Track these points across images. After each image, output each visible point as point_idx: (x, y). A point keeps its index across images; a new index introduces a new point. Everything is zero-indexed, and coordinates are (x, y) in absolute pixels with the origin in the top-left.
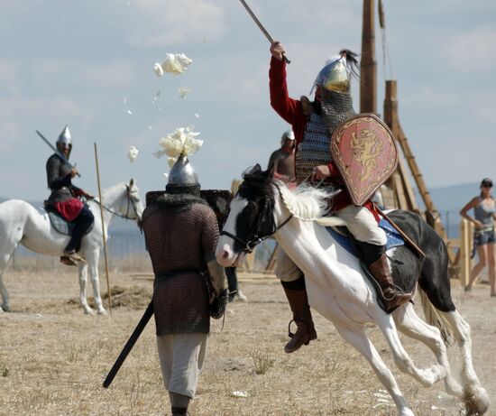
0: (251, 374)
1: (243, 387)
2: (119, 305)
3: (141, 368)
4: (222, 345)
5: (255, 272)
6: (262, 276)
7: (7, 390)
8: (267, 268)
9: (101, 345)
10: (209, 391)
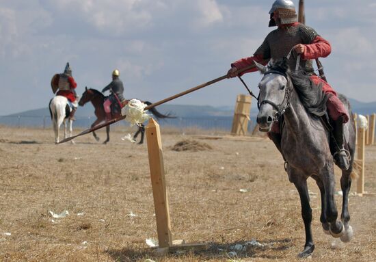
0: (248, 182)
1: (244, 187)
2: (186, 149)
3: (198, 178)
4: (234, 168)
5: (248, 136)
6: (249, 137)
7: (137, 186)
8: (253, 134)
9: (179, 167)
10: (228, 189)
